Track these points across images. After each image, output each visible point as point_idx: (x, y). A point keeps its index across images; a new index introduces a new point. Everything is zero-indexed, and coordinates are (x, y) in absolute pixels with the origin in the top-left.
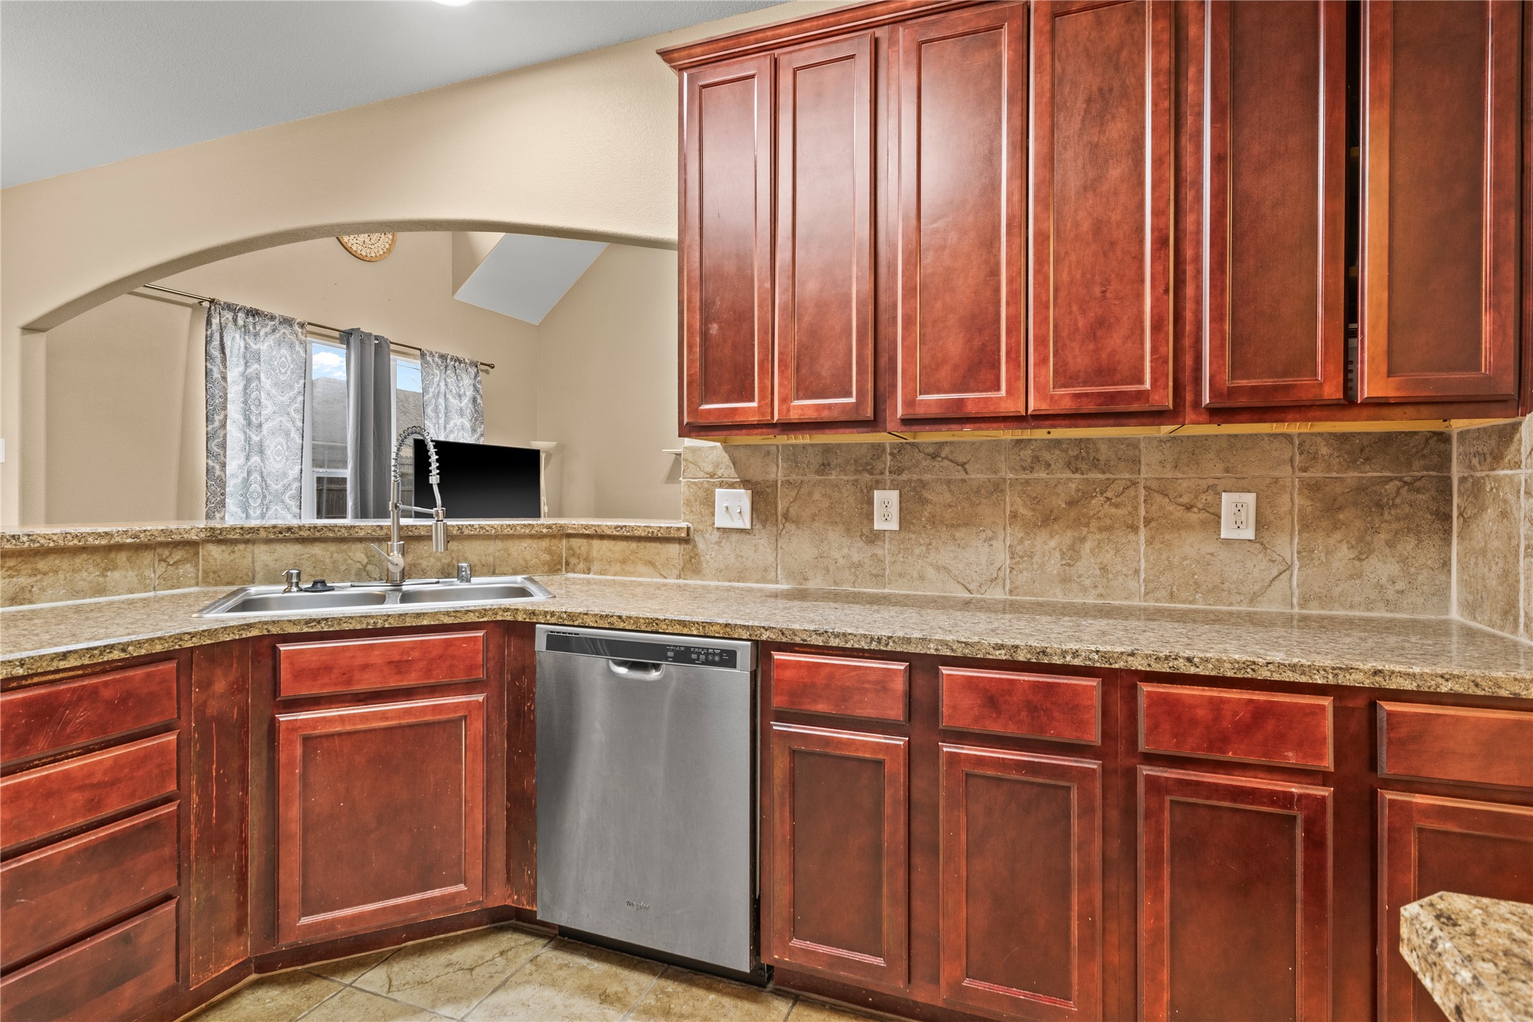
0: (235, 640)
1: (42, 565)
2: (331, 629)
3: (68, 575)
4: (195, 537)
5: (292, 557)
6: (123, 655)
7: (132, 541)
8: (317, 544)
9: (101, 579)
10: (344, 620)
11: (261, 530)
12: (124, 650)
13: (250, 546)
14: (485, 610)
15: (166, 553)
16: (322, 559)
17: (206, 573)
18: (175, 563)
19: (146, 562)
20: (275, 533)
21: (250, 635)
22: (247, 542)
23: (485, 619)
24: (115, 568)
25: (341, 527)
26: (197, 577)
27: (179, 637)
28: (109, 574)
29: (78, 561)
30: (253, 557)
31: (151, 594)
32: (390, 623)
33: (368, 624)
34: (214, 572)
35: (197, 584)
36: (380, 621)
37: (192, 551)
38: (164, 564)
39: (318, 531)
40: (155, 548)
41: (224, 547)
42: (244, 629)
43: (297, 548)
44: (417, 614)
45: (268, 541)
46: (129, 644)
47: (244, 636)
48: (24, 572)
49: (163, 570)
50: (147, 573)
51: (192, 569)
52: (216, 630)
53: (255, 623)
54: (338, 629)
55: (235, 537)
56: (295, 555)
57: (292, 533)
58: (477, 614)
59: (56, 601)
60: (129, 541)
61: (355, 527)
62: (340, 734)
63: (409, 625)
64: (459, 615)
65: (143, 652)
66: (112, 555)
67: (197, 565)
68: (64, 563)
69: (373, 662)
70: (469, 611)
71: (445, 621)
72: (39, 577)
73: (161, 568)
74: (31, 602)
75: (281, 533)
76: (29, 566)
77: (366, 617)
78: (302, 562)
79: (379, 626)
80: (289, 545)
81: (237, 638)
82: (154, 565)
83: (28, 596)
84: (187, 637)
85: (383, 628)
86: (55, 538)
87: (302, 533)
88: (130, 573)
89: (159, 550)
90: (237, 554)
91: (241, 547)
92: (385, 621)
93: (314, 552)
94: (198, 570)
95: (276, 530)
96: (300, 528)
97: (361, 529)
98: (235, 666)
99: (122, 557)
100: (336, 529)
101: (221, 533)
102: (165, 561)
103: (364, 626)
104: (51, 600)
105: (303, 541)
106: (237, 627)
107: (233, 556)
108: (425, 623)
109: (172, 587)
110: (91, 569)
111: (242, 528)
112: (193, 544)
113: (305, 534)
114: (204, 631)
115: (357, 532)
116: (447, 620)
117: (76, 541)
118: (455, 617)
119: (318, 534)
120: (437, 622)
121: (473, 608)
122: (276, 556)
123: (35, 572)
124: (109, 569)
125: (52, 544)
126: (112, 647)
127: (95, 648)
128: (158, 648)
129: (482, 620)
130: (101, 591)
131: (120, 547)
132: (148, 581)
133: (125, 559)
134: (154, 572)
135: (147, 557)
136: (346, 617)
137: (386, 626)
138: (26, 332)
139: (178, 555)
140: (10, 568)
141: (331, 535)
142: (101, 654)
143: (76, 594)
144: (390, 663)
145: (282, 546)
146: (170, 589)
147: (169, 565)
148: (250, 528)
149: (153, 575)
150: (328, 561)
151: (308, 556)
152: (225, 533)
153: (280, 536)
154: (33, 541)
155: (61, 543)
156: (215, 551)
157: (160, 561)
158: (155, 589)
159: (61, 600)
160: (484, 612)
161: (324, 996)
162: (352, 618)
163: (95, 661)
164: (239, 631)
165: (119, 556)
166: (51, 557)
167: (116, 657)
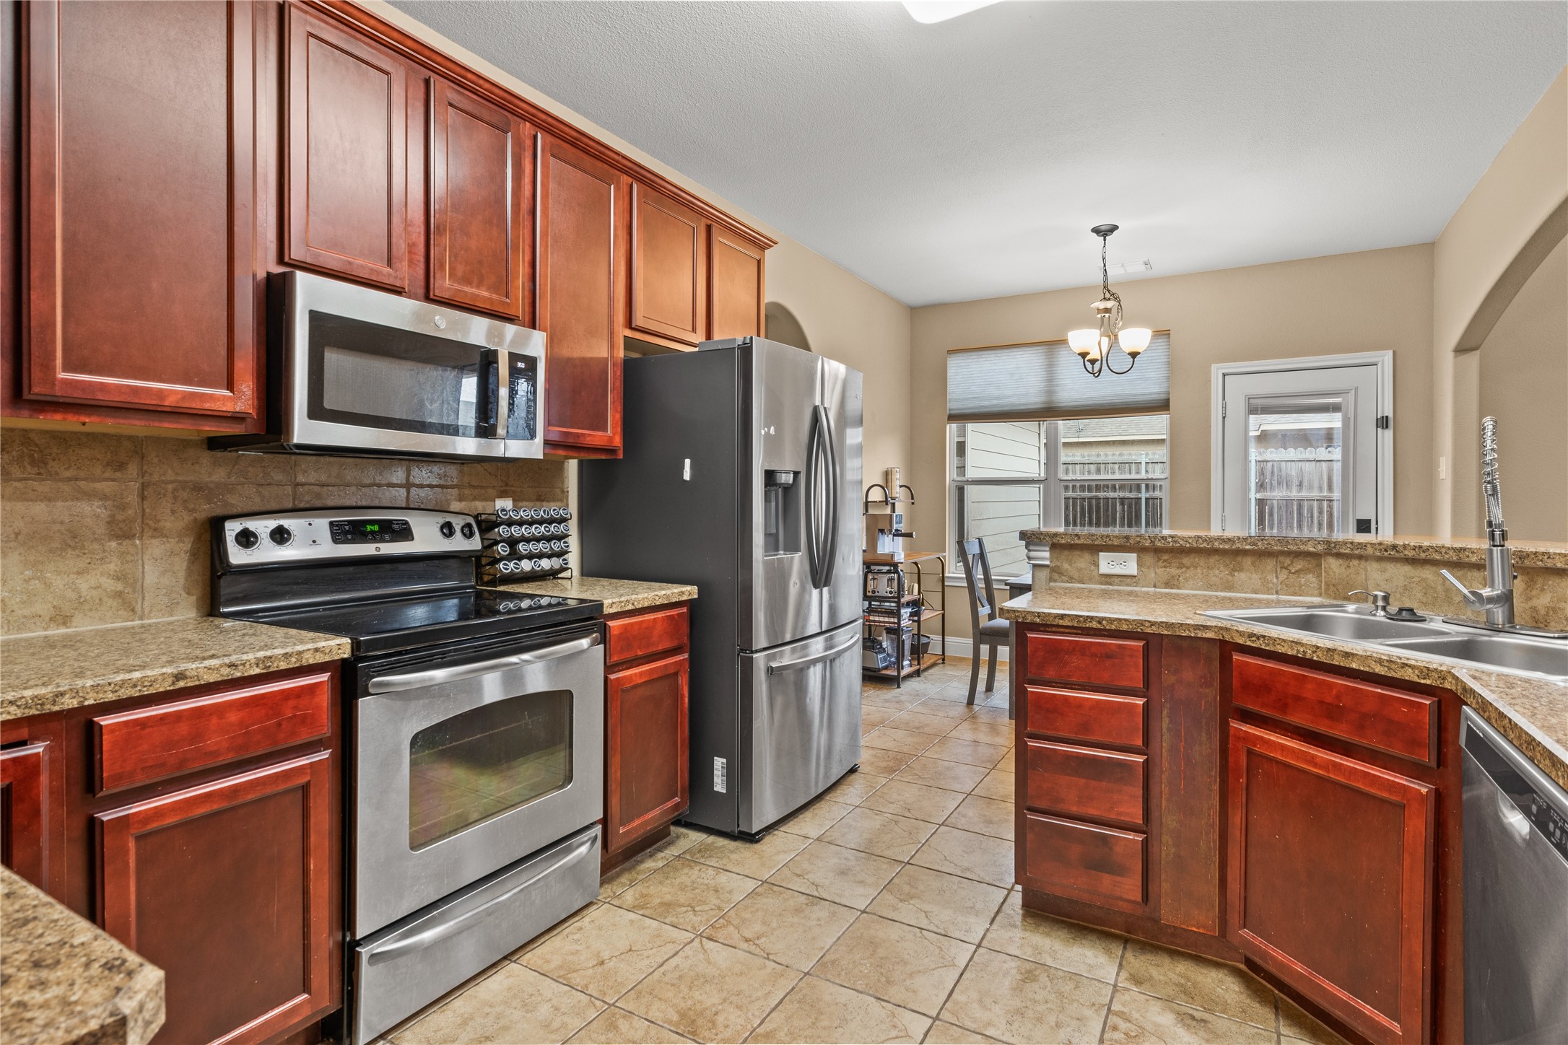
0: (1191, 637)
1: (1186, 561)
2: (1267, 648)
3: (1204, 571)
4: (1312, 549)
5: (1402, 578)
6: (1099, 626)
7: (1251, 547)
8: (1428, 567)
9: (1230, 578)
10: (1278, 641)
11: (1369, 546)
12: (1100, 623)
13: (1363, 562)
14: (1428, 669)
15: (1288, 561)
16: (1433, 585)
17: (1327, 585)
18: (1297, 571)
19: (1269, 568)
20: (1381, 550)
21: (1204, 636)
22: (1360, 557)
23: (1428, 682)
24: (1241, 570)
25: (1449, 548)
26: (1320, 588)
27: (1142, 623)
28: (1236, 574)
29: (1212, 560)
30: (1366, 575)
31: (1274, 597)
32: (1318, 657)
33: (1298, 651)
34: (1334, 585)
35: (1320, 595)
36: (1309, 652)
37: (1314, 562)
38: (1285, 571)
39: (1424, 552)
40: (1277, 556)
41: (1341, 561)
42: (1199, 629)
43: (1407, 569)
44: (1346, 653)
45: (1380, 559)
46: (1104, 619)
47: (1199, 635)
48: (1174, 565)
49: (1285, 577)
50: (1269, 577)
51: (1314, 580)
52: (1173, 624)
53: (1212, 627)
54: (1272, 649)
55: (1346, 551)
56: (1405, 576)
57: (1397, 551)
58: (1416, 672)
59: (1196, 590)
60: (1248, 547)
61: (1465, 549)
62: (1278, 762)
63: (1337, 663)
64: (1393, 666)
65: (1113, 627)
66: (1239, 559)
67: (1319, 576)
68: (1201, 561)
69: (1304, 695)
70: (1407, 665)
71: (1377, 670)
72: (1184, 570)
73: (1283, 575)
74: (1178, 588)
75: (1386, 550)
76: (1177, 560)
77: (1297, 643)
78: (1413, 585)
79: (1308, 656)
80: (1398, 565)
81: (1193, 635)
82: (1276, 571)
83: (1176, 583)
84: (1147, 624)
85: (1311, 660)
86: (1190, 541)
87: (1406, 552)
88: (1254, 576)
89: (1281, 558)
90: (1352, 570)
91: (1355, 562)
92: (1314, 652)
93: (1424, 576)
94: (1321, 582)
95: (1381, 547)
96: (1405, 546)
97: (1473, 553)
98: (1202, 661)
99: (1248, 561)
100: (1444, 551)
101: (1335, 547)
102: (1286, 568)
103: (1294, 653)
104: (1192, 589)
105: (1413, 561)
106: (1193, 625)
107: (1349, 571)
108: (1354, 666)
109: (1294, 594)
110: (1222, 568)
111: (1352, 543)
112: (1315, 556)
113: (1410, 554)
114: (1162, 622)
115: (1468, 556)
116: (1379, 670)
117: (1205, 545)
118: (1389, 669)
119: (1423, 555)
120: (1367, 669)
121: (1413, 662)
122: (1387, 575)
123: (1181, 566)
124: (1236, 570)
125: (1188, 545)
126: (1092, 618)
127: (1081, 616)
128: (1125, 627)
129: (1423, 681)
130: (1230, 588)
131: (1245, 553)
132: (1271, 585)
133: (1250, 563)
134: (1277, 577)
135: (1270, 564)
136: (1280, 639)
137: (1315, 658)
138: (1458, 354)
139: (1299, 564)
140: (1165, 561)
141: (1437, 557)
142: (1084, 622)
143: (1210, 586)
144: (1322, 702)
145: (1392, 566)
146: (1292, 595)
147: (1290, 572)
148: (1359, 544)
149: (1275, 580)
150: (1439, 588)
151: (1418, 579)
152: (1338, 547)
153: (1385, 553)
154: (1175, 542)
155: (1195, 545)
156: (1333, 564)
157: (1282, 568)
158: (1277, 593)
159: (1200, 590)
160: (1427, 672)
161: (1252, 1021)
162: (1284, 641)
163: (1080, 625)
164: (1195, 629)
165: (1244, 560)
166: (1192, 556)
167: (1094, 626)
